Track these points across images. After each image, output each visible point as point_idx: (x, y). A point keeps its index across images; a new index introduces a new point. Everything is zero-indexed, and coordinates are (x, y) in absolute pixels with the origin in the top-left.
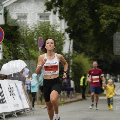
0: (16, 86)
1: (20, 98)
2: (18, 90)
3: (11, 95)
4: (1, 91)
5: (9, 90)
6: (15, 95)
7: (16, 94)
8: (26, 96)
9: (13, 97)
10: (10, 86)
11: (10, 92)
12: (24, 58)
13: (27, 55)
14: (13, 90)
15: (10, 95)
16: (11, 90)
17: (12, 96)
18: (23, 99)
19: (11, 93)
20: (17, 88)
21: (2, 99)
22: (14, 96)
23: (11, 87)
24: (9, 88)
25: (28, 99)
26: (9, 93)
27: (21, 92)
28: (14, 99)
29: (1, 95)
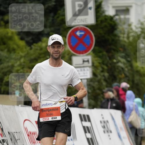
0: (113, 119)
1: (119, 136)
2: (116, 125)
3: (106, 132)
4: (90, 127)
5: (103, 124)
6: (111, 132)
7: (112, 131)
8: (128, 134)
9: (108, 136)
10: (103, 118)
11: (104, 127)
12: (125, 74)
13: (129, 70)
14: (108, 124)
15: (104, 132)
17: (107, 134)
18: (124, 138)
19: (105, 129)
20: (114, 122)
21: (91, 139)
22: (110, 134)
23: (105, 119)
24: (103, 122)
25: (131, 139)
26: (102, 129)
27: (121, 128)
28: (110, 139)
29: (89, 132)
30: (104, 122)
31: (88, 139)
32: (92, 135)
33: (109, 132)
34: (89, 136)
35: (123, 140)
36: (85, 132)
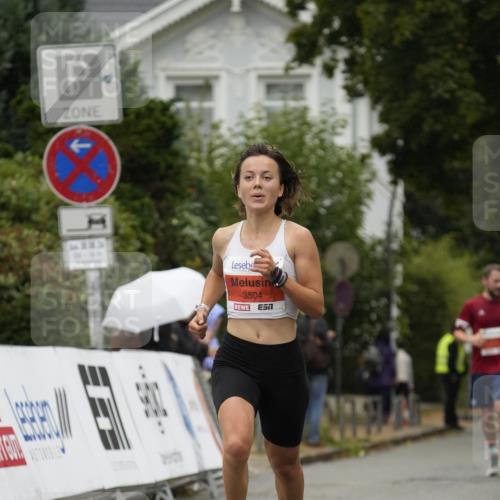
0: (171, 378)
1: (188, 425)
2: (178, 395)
3: (151, 412)
4: (109, 400)
5: (143, 393)
6: (165, 414)
7: (168, 412)
9: (157, 424)
10: (144, 376)
11: (146, 400)
12: (203, 259)
14: (156, 392)
15: (147, 413)
16: (148, 394)
17: (153, 420)
18: (200, 429)
19: (149, 406)
20: (175, 386)
21: (112, 432)
22: (163, 419)
23: (150, 380)
24: (143, 387)
26: (142, 407)
27: (192, 403)
28: (163, 432)
29: (106, 414)
30: (147, 387)
31: (102, 433)
32: (113, 422)
33: (160, 413)
34: (105, 423)
35: (198, 435)
36: (96, 414)
